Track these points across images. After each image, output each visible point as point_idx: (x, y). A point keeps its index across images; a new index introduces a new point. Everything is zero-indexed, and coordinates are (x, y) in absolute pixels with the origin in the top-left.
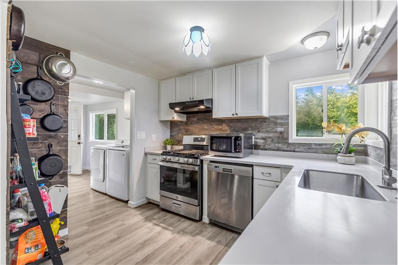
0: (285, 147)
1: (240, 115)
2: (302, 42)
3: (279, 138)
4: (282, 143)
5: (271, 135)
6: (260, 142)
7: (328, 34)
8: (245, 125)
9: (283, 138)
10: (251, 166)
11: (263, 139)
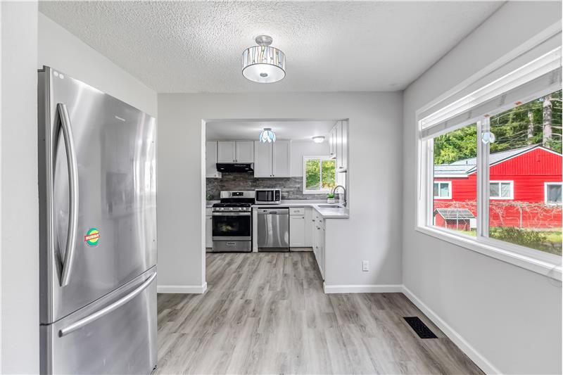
0: (301, 197)
1: (277, 175)
2: (313, 138)
3: (297, 191)
4: (299, 194)
5: (292, 189)
6: (285, 194)
7: (324, 137)
8: (275, 183)
9: (300, 191)
10: (288, 208)
11: (288, 192)
